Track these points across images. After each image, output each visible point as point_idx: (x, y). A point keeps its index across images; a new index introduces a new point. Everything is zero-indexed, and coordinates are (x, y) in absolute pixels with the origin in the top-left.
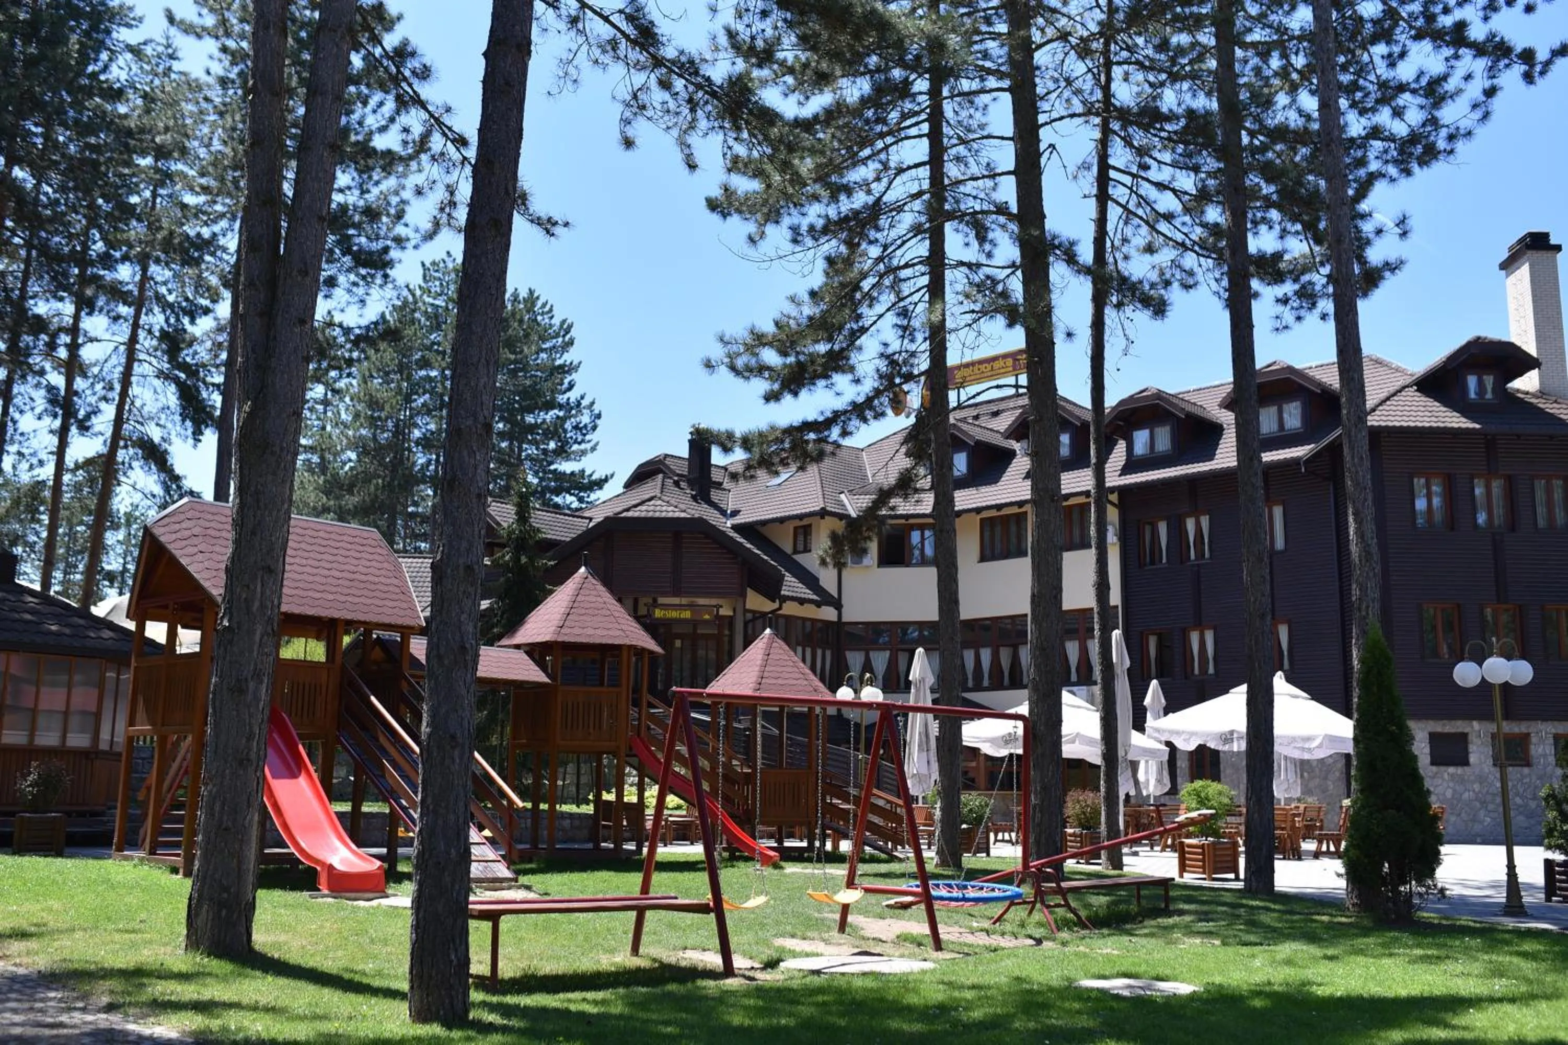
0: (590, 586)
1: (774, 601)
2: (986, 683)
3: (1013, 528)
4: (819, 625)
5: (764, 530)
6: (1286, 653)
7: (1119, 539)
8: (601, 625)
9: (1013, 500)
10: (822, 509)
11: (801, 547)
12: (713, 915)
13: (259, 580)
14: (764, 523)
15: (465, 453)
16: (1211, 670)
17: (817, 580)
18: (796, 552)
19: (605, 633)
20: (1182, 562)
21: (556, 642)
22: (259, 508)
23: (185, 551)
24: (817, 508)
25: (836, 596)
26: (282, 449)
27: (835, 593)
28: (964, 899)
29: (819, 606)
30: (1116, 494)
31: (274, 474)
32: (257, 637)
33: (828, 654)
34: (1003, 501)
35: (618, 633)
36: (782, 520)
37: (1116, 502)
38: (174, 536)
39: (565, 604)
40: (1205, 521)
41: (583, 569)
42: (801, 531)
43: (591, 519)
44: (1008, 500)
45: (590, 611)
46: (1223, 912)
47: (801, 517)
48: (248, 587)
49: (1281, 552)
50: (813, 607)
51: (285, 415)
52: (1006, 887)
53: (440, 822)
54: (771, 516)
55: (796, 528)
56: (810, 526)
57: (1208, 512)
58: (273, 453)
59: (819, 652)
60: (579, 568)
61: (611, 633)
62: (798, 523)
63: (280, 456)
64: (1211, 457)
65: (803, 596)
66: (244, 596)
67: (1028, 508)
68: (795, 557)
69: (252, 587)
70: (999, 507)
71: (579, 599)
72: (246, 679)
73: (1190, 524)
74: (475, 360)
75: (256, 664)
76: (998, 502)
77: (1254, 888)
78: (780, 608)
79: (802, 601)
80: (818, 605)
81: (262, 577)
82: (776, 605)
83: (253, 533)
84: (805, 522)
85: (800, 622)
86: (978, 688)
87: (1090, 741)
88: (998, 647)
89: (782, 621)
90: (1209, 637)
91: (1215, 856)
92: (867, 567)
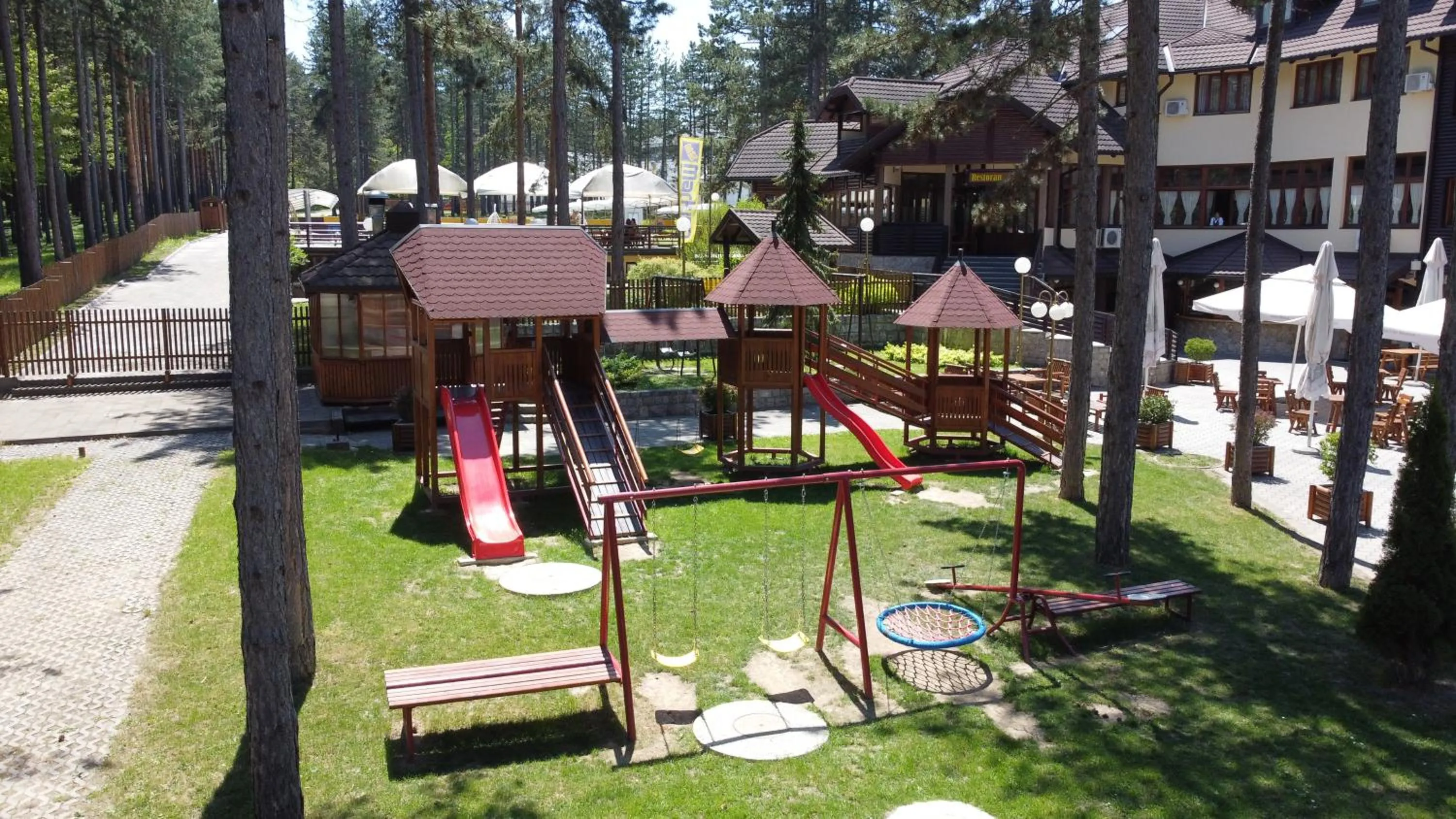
2: (1288, 221)
3: (1328, 75)
7: (1436, 86)
9: (1327, 48)
19: (778, 294)
23: (412, 274)
30: (1436, 41)
34: (1317, 50)
37: (1435, 47)
38: (407, 260)
43: (942, 84)
44: (1322, 49)
70: (1312, 56)
76: (1312, 51)
86: (1281, 226)
88: (1303, 188)
92: (1184, 116)
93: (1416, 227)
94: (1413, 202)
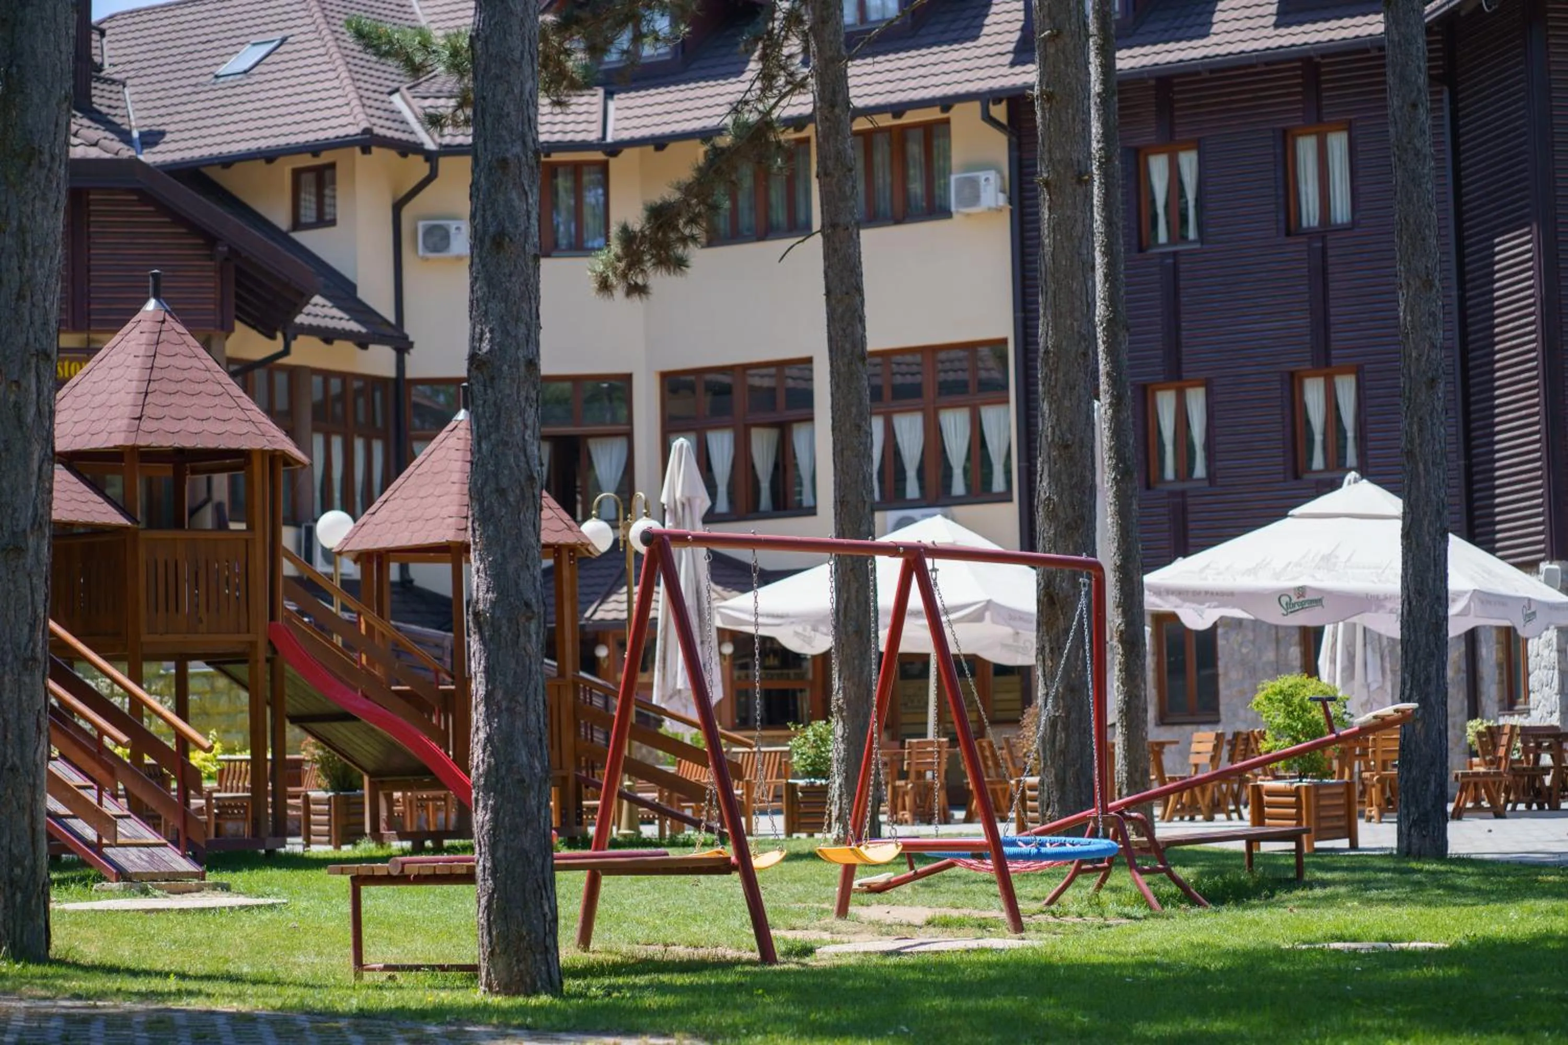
0: (174, 337)
1: (272, 337)
4: (357, 384)
5: (228, 179)
6: (1350, 434)
7: (1010, 201)
8: (210, 412)
10: (367, 131)
11: (309, 213)
12: (736, 876)
13: (33, 373)
14: (227, 162)
15: (514, 195)
16: (1200, 470)
17: (352, 287)
18: (297, 225)
20: (1141, 250)
21: (134, 449)
22: (26, 255)
24: (353, 130)
25: (392, 318)
26: (53, 158)
27: (389, 314)
28: (1040, 856)
29: (363, 346)
30: (1004, 105)
31: (44, 198)
32: (35, 466)
33: (378, 447)
35: (245, 428)
36: (270, 156)
37: (1003, 119)
39: (135, 373)
40: (1188, 162)
41: (151, 305)
42: (308, 180)
45: (184, 387)
46: (1391, 879)
47: (315, 149)
48: (17, 383)
49: (1343, 228)
50: (348, 347)
51: (54, 102)
52: (1076, 840)
53: (519, 724)
54: (243, 147)
55: (297, 174)
56: (332, 166)
57: (1198, 145)
58: (41, 165)
59: (359, 444)
60: (145, 301)
61: (228, 427)
62: (307, 161)
63: (50, 170)
64: (1202, 29)
65: (331, 324)
66: (12, 398)
67: (810, 131)
68: (302, 237)
69: (24, 384)
71: (160, 361)
72: (24, 531)
73: (1158, 167)
74: (517, 54)
75: (35, 509)
77: (1415, 848)
78: (286, 352)
79: (328, 336)
80: (362, 343)
81: (37, 367)
82: (278, 345)
83: (20, 297)
84: (325, 158)
85: (317, 380)
87: (1012, 616)
88: (747, 428)
89: (281, 379)
90: (1196, 400)
91: (1318, 807)
92: (461, 258)
93: (1005, 497)
94: (990, 447)
